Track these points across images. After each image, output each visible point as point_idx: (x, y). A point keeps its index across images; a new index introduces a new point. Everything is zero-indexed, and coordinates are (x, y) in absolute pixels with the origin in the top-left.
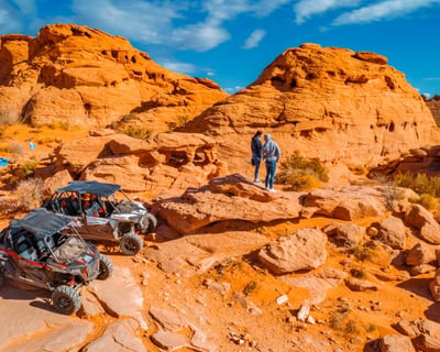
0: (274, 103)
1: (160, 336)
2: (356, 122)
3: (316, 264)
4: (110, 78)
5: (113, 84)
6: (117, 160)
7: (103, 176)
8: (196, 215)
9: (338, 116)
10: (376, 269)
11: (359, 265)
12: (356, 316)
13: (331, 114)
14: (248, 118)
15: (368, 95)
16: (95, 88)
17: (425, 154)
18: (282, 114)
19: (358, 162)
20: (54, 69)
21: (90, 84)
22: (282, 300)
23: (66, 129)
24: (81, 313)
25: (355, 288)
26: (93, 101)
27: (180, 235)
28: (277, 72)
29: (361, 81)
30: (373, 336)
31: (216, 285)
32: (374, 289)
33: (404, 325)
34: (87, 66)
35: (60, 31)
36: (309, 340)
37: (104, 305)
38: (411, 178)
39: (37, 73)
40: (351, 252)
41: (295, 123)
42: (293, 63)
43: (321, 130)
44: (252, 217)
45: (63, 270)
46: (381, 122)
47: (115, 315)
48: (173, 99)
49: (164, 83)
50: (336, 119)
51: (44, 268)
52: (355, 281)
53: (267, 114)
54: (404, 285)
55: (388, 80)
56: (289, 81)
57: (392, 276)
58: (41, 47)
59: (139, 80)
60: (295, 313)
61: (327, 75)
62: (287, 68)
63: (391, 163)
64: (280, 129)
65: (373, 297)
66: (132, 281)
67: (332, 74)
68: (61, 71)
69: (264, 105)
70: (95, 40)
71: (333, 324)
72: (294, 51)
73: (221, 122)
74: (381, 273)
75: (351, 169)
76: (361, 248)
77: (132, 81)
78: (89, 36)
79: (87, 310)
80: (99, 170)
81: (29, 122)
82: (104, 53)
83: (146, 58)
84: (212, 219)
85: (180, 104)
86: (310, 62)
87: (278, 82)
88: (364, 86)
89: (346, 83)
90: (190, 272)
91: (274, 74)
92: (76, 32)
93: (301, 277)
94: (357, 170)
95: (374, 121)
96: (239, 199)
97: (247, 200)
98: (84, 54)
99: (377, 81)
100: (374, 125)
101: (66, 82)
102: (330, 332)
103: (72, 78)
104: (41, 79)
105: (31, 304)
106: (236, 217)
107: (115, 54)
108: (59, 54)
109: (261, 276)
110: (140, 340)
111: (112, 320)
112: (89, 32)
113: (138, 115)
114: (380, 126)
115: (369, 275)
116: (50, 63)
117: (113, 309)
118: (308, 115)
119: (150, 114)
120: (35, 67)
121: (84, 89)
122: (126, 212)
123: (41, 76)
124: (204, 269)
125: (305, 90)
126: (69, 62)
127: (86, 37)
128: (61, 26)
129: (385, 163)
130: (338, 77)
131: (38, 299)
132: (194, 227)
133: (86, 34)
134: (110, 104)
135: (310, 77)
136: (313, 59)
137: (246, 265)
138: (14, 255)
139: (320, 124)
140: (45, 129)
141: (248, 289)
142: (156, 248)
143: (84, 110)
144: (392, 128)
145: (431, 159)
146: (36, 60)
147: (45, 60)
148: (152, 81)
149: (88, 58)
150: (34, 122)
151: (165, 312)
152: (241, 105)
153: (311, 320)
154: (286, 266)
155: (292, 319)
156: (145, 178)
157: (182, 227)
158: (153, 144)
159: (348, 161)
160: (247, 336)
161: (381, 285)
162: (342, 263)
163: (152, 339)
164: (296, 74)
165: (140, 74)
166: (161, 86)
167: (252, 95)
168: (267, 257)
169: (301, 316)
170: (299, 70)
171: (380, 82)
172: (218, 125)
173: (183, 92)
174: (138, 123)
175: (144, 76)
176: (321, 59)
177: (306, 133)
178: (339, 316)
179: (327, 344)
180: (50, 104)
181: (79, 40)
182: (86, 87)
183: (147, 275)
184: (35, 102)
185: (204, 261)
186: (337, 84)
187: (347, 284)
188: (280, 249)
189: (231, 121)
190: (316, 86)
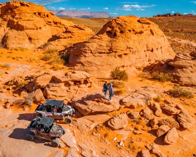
0: (108, 43)
1: (83, 153)
2: (139, 50)
3: (125, 126)
4: (38, 26)
5: (40, 28)
6: (57, 85)
7: (53, 91)
8: (88, 110)
9: (132, 48)
10: (142, 127)
11: (137, 126)
12: (135, 144)
13: (129, 48)
14: (98, 50)
15: (143, 38)
16: (33, 30)
17: (164, 63)
18: (111, 48)
19: (139, 65)
20: (14, 22)
21: (30, 29)
22: (115, 139)
23: (23, 51)
24: (60, 147)
25: (135, 134)
26: (32, 37)
27: (82, 116)
28: (109, 29)
29: (141, 33)
30: (139, 150)
31: (96, 134)
32: (141, 134)
33: (148, 146)
34: (28, 20)
35: (15, 4)
36: (123, 152)
37: (65, 144)
38: (158, 74)
39: (6, 23)
40: (135, 121)
41: (116, 52)
42: (115, 26)
43: (125, 54)
44: (105, 110)
45: (54, 136)
46: (148, 49)
47: (69, 147)
48: (66, 35)
49: (61, 26)
50: (131, 50)
51: (48, 135)
52: (135, 131)
53: (105, 48)
54: (149, 132)
55: (151, 31)
56: (113, 33)
57: (146, 129)
58: (7, 10)
59: (50, 25)
60: (119, 143)
61: (128, 32)
62: (113, 28)
63: (152, 65)
64: (110, 54)
65: (141, 136)
66: (71, 134)
67: (130, 31)
68: (17, 22)
69: (104, 44)
70: (31, 8)
71: (129, 147)
72: (115, 20)
73: (87, 51)
74: (143, 128)
75: (137, 68)
76: (138, 120)
77: (47, 26)
78: (28, 6)
79: (61, 146)
80: (51, 89)
81: (6, 47)
82: (35, 13)
83: (52, 14)
84: (93, 112)
85: (68, 37)
86: (121, 26)
87: (109, 33)
88: (142, 34)
89: (135, 34)
90: (88, 130)
91: (108, 30)
92: (22, 4)
93: (120, 130)
94: (139, 68)
95: (146, 49)
96: (101, 104)
97: (103, 104)
98: (26, 14)
99: (147, 31)
100: (146, 50)
101: (20, 28)
102: (128, 149)
103: (23, 26)
104: (8, 25)
105: (45, 145)
106: (100, 111)
107: (39, 14)
108: (15, 14)
109: (109, 131)
110: (78, 155)
111: (69, 148)
112: (28, 4)
113: (51, 42)
114: (148, 50)
115: (140, 129)
116: (11, 18)
117: (68, 145)
118: (121, 49)
119: (56, 42)
120: (5, 20)
121: (28, 31)
122: (66, 111)
123: (8, 24)
124: (92, 128)
125: (120, 38)
126: (20, 18)
127: (27, 7)
128: (16, 2)
129: (150, 65)
130: (132, 32)
131: (46, 143)
132: (87, 113)
133: (27, 5)
134: (39, 38)
135: (122, 32)
136: (123, 25)
137: (104, 127)
138: (39, 131)
139: (125, 52)
140: (14, 51)
141: (106, 135)
142: (76, 121)
143: (29, 40)
144: (152, 51)
145: (166, 65)
146: (5, 17)
147: (9, 17)
148: (56, 25)
149: (28, 16)
150: (8, 46)
151: (83, 145)
152: (94, 44)
153: (123, 146)
154: (116, 127)
155: (118, 145)
156: (67, 91)
157: (83, 113)
158: (69, 79)
159: (136, 65)
160: (107, 152)
161: (143, 132)
162: (132, 125)
163: (81, 155)
164: (116, 31)
165: (50, 22)
166: (59, 27)
167: (99, 39)
168: (110, 125)
169: (121, 144)
170: (117, 29)
171: (148, 32)
172: (86, 53)
173: (70, 32)
174: (52, 46)
175: (52, 23)
176: (126, 24)
177: (120, 56)
178: (131, 144)
179: (127, 153)
180: (14, 38)
181: (23, 8)
182: (29, 30)
183: (75, 132)
184: (7, 37)
185: (91, 126)
186: (132, 35)
187: (133, 132)
188: (114, 122)
189: (91, 51)
190: (124, 36)
